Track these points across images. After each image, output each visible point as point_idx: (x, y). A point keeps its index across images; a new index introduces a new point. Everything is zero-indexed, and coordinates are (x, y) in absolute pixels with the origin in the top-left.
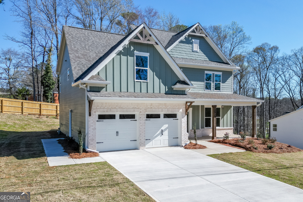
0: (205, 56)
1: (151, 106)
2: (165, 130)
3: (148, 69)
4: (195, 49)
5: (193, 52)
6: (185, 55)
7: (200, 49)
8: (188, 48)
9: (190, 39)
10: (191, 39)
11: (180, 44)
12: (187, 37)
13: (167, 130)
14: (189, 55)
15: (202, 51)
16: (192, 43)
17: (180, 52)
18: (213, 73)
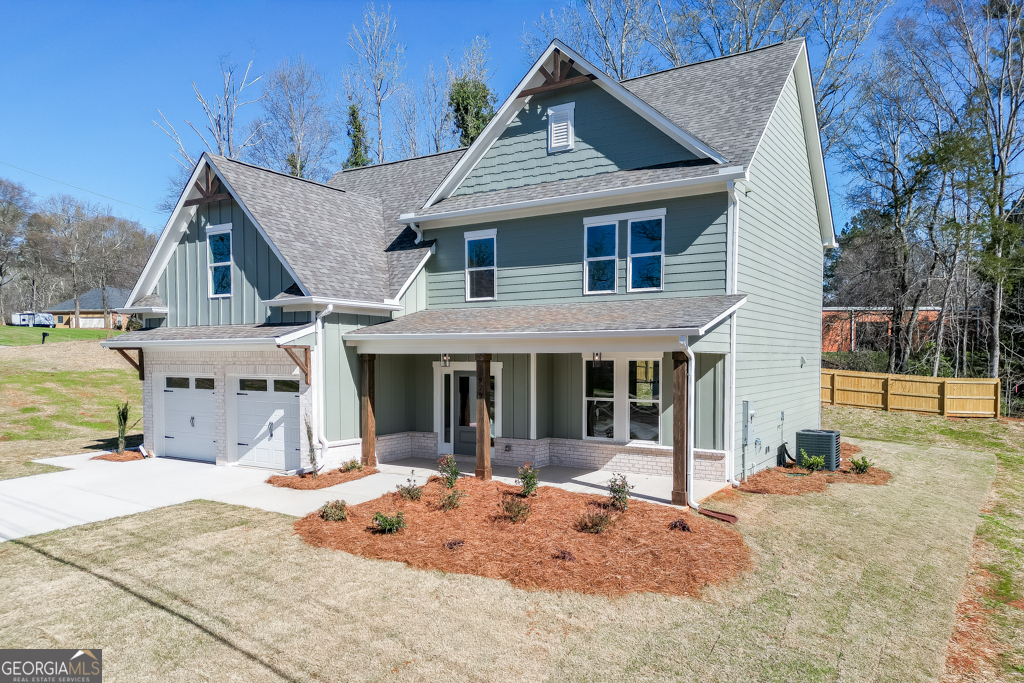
0: (600, 155)
1: (235, 359)
2: (279, 422)
3: (231, 263)
4: (555, 144)
5: (549, 155)
6: (522, 173)
7: (577, 134)
8: (531, 146)
9: (539, 111)
10: (544, 110)
11: (507, 141)
12: (527, 107)
13: (283, 425)
14: (537, 171)
15: (585, 141)
16: (544, 126)
17: (505, 168)
18: (620, 222)
